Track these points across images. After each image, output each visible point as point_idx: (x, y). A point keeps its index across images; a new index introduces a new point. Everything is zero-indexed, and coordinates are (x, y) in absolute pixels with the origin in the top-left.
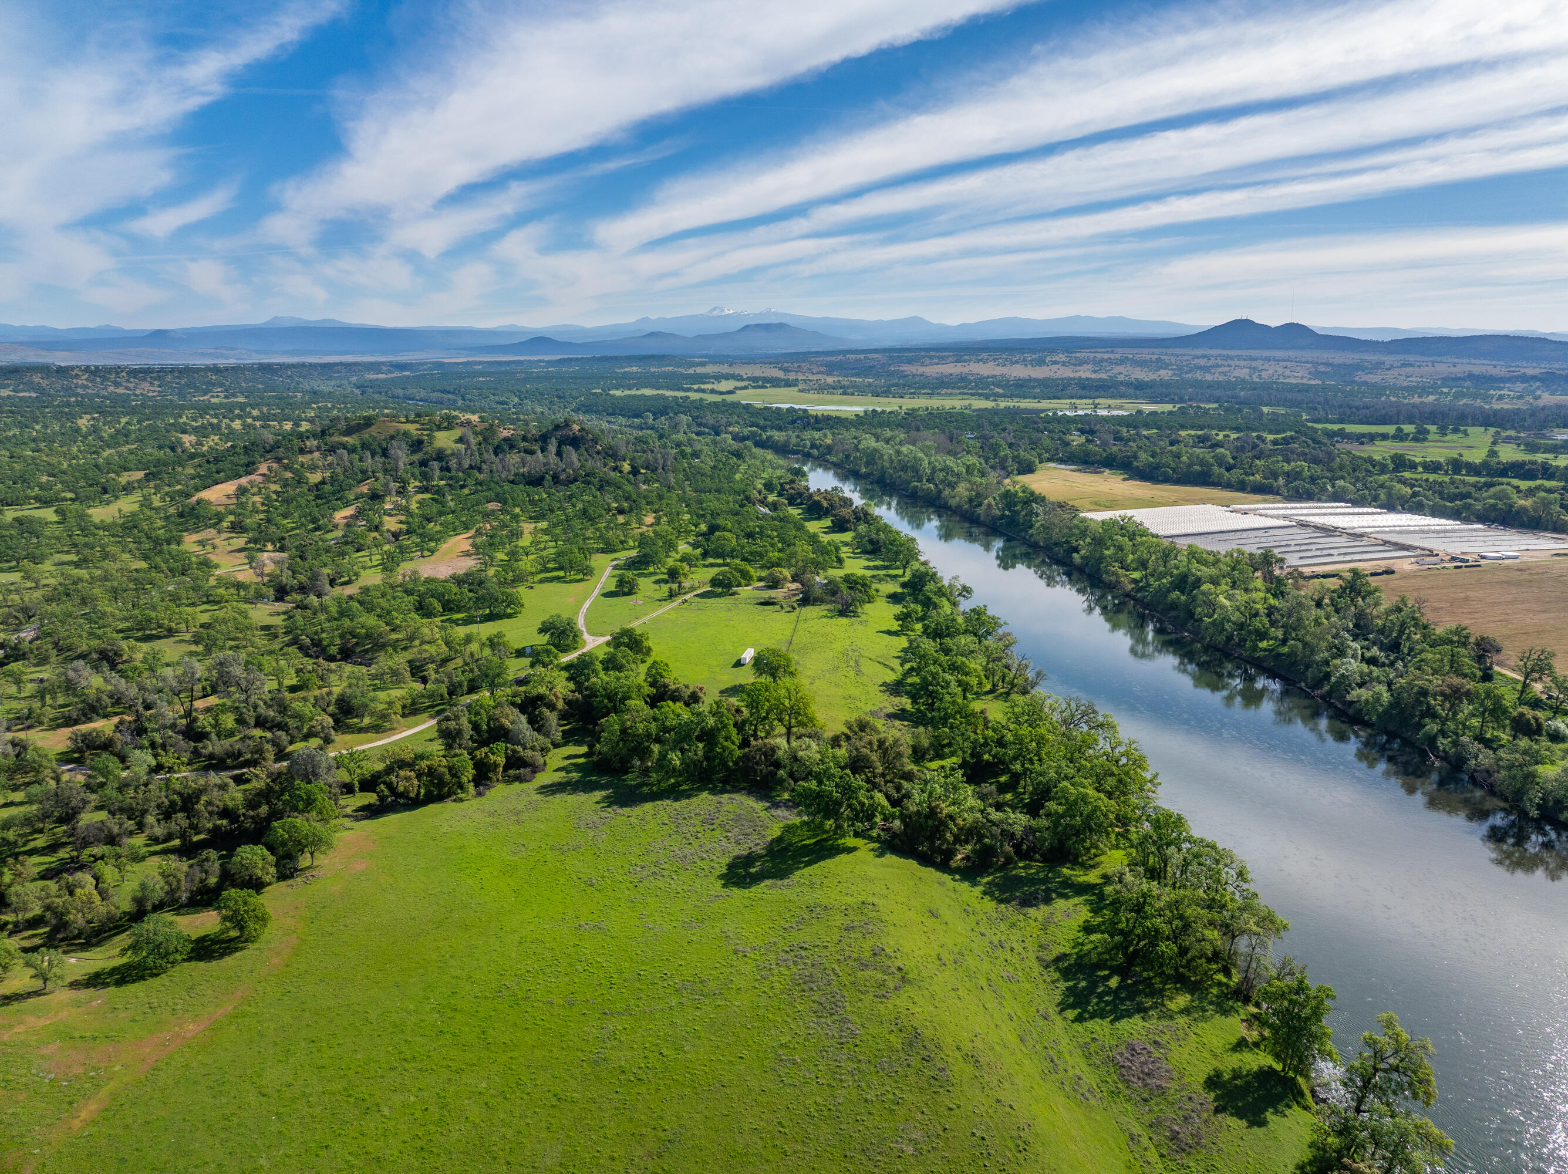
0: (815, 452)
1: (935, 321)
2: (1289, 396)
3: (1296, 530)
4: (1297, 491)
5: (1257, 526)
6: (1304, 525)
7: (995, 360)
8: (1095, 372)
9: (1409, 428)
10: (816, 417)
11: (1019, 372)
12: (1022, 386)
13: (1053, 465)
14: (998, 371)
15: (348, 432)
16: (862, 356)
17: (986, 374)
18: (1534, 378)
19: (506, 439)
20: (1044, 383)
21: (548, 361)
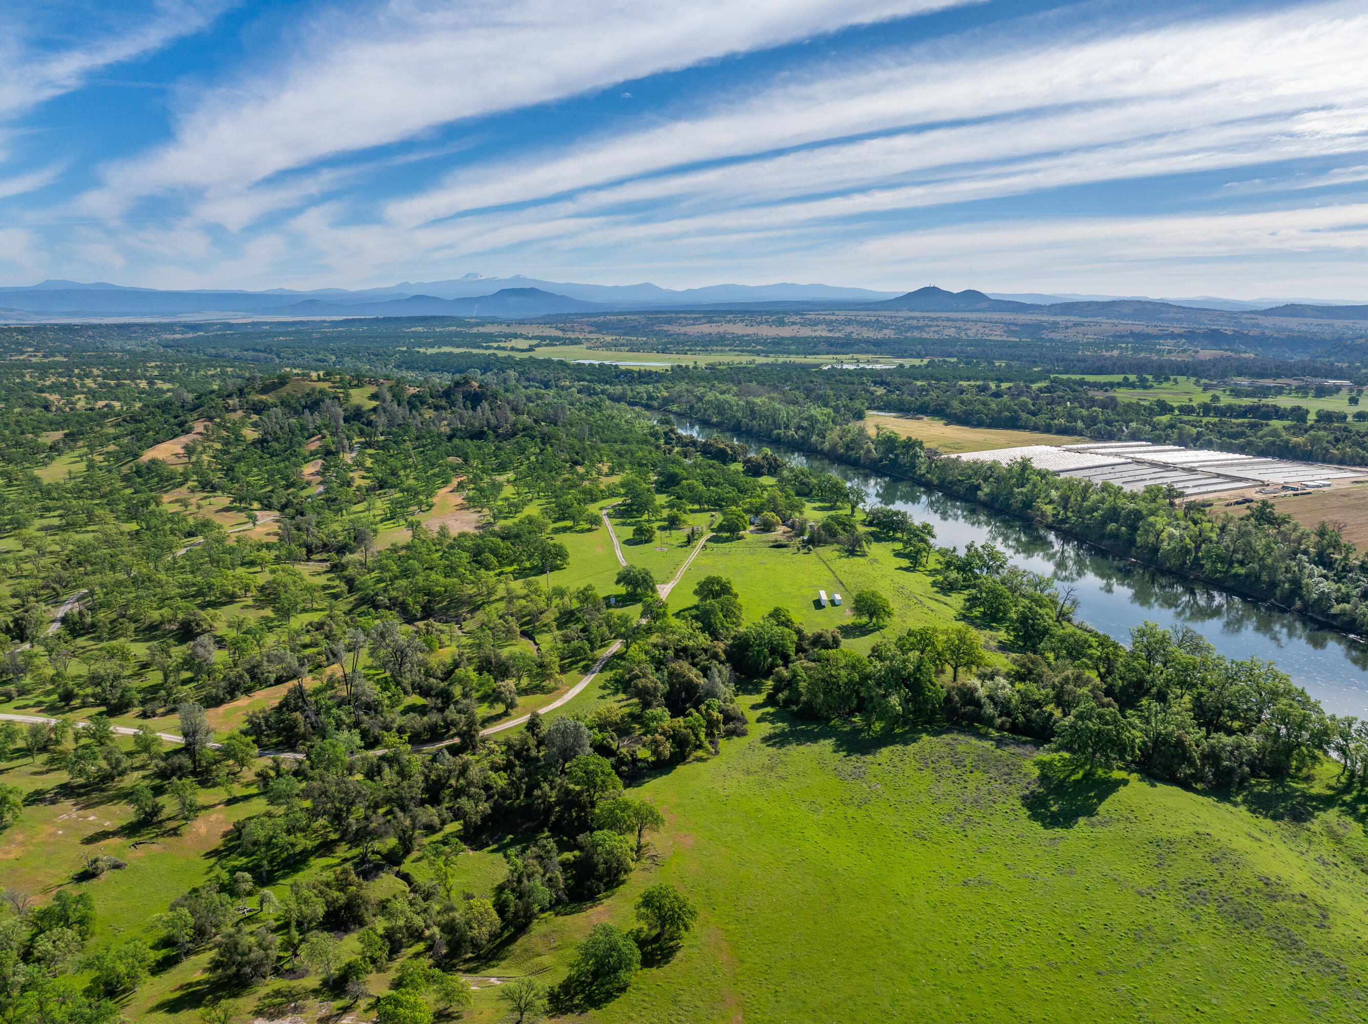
0: (655, 404)
1: (663, 287)
2: (1009, 351)
3: (1134, 466)
4: (1100, 433)
5: (1103, 463)
6: (1138, 462)
7: (742, 321)
8: (830, 331)
9: (1132, 378)
10: (639, 372)
11: (768, 331)
12: (778, 343)
13: (875, 412)
14: (750, 330)
15: (265, 390)
16: (622, 318)
17: (740, 333)
18: (1180, 336)
19: (413, 396)
20: (795, 340)
21: (332, 322)
